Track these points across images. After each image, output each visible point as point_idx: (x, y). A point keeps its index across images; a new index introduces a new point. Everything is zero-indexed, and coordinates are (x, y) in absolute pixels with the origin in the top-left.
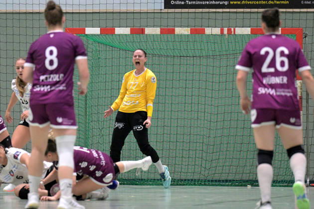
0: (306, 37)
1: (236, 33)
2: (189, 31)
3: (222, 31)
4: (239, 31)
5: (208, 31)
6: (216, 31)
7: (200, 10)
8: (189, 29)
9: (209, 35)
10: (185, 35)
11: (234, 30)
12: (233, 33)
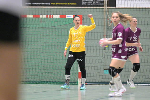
0: (83, 19)
1: (53, 17)
2: (33, 16)
3: (47, 16)
4: (55, 16)
5: (41, 16)
6: (45, 16)
7: (38, 7)
8: (33, 15)
9: (41, 18)
10: (31, 18)
11: (53, 16)
12: (52, 17)
